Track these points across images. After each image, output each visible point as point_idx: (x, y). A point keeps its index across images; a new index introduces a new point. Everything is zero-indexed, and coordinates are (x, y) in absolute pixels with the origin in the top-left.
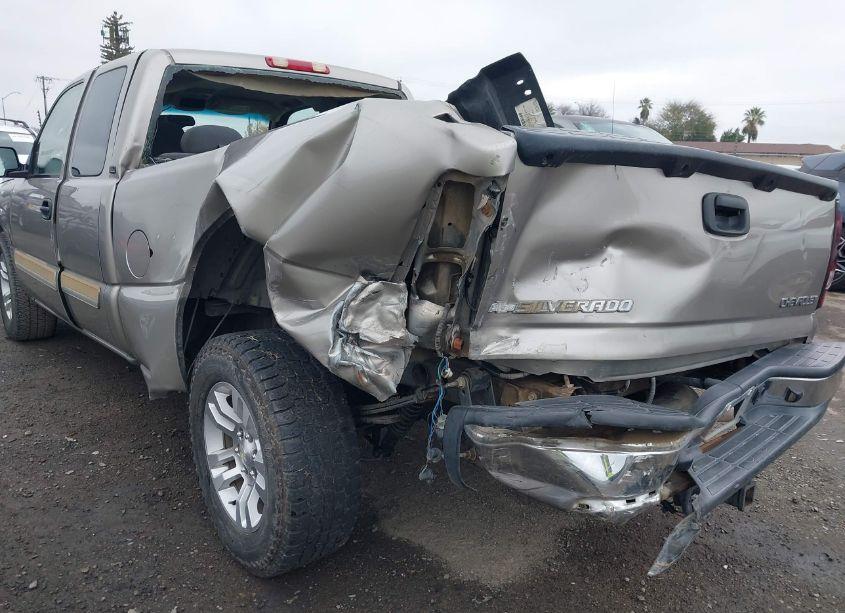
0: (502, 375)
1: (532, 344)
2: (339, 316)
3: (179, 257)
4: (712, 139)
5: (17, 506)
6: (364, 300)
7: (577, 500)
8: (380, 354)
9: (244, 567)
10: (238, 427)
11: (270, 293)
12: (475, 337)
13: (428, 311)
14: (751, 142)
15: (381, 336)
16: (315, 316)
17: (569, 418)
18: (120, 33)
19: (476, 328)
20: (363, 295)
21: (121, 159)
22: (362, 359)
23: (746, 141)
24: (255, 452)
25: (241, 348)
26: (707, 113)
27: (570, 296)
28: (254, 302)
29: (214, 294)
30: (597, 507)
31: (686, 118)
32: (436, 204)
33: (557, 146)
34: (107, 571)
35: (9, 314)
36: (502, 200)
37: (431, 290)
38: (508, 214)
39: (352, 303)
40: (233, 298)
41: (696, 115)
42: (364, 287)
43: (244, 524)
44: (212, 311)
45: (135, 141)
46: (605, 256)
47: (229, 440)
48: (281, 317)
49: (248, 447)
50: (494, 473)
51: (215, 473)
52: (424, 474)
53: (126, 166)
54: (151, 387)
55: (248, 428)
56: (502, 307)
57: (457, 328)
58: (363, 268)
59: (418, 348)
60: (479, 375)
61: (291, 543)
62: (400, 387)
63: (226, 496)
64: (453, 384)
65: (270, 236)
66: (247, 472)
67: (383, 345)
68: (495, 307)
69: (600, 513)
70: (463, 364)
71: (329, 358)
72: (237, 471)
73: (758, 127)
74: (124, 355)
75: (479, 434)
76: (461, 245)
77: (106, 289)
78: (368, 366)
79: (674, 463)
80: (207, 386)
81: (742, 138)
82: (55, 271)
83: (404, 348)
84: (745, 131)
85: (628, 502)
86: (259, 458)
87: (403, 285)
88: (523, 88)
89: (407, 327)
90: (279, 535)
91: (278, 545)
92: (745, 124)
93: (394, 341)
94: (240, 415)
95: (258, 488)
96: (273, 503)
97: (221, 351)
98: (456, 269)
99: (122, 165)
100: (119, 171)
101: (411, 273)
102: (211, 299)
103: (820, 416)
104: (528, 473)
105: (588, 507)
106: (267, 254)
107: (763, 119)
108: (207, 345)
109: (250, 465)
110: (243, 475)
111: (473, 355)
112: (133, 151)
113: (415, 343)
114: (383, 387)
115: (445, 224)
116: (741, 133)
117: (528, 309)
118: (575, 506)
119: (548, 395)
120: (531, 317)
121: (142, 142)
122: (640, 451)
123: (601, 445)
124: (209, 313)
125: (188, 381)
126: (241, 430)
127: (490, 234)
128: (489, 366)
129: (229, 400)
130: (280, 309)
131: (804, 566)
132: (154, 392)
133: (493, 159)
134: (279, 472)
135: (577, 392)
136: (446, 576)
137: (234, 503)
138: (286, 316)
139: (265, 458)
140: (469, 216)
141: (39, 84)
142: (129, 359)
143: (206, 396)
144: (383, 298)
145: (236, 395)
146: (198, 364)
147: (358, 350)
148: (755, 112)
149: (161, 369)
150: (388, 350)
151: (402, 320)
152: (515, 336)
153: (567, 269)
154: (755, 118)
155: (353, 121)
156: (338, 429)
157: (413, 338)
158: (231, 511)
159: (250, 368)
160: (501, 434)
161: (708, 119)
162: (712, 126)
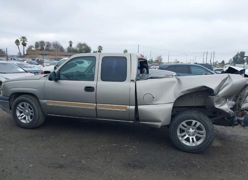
26: (89, 46)
31: (83, 47)
41: (86, 46)
73: (101, 51)
87: (232, 99)
92: (98, 50)
99: (135, 79)
107: (102, 49)
138: (216, 106)
144: (229, 102)
148: (100, 47)
151: (231, 104)
161: (89, 48)
162: (90, 50)
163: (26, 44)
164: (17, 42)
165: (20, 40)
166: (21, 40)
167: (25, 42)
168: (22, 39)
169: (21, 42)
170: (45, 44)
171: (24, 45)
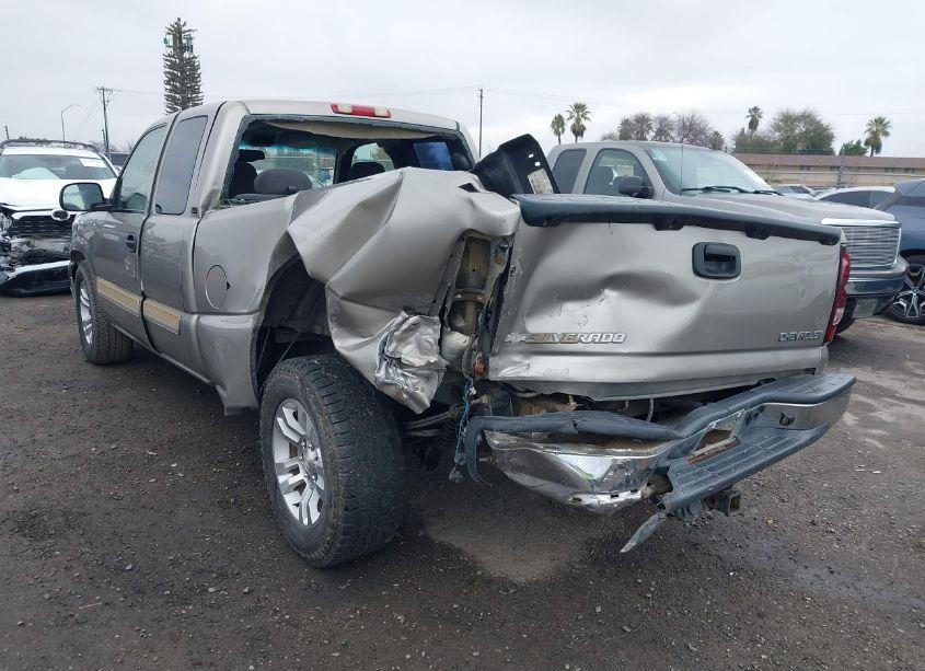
0: (519, 395)
1: (541, 368)
2: (384, 343)
3: (255, 288)
4: (831, 152)
5: (110, 506)
6: (406, 331)
7: (572, 494)
8: (418, 375)
9: (305, 560)
10: (303, 438)
11: (330, 323)
12: (493, 362)
13: (458, 340)
14: (875, 155)
15: (418, 361)
16: (367, 343)
17: (560, 427)
18: (184, 41)
19: (494, 355)
20: (405, 326)
21: (202, 200)
22: (402, 379)
23: (868, 154)
24: (317, 459)
25: (306, 370)
26: (825, 123)
27: (571, 329)
28: (318, 331)
29: (283, 323)
30: (587, 500)
31: (800, 128)
32: (460, 255)
33: (555, 211)
34: (190, 559)
35: (89, 339)
36: (510, 253)
37: (460, 323)
38: (516, 263)
39: (396, 333)
40: (299, 327)
41: (811, 125)
42: (405, 320)
43: (306, 521)
44: (282, 338)
45: (215, 184)
46: (602, 297)
47: (294, 450)
48: (338, 344)
49: (311, 455)
50: (508, 474)
51: (281, 479)
52: (454, 475)
53: (206, 207)
54: (227, 404)
55: (311, 438)
56: (514, 337)
57: (480, 355)
58: (406, 304)
59: (449, 370)
60: (500, 394)
61: (344, 534)
62: (432, 402)
63: (290, 499)
64: (478, 401)
65: (330, 277)
66: (309, 477)
67: (420, 368)
68: (510, 338)
69: (588, 505)
70: (485, 385)
71: (376, 378)
72: (301, 476)
73: (883, 139)
74: (200, 377)
75: (496, 440)
76: (483, 287)
77: (186, 317)
78: (407, 385)
79: (652, 467)
80: (277, 402)
81: (865, 151)
82: (138, 299)
83: (438, 371)
84: (867, 143)
85: (612, 496)
86: (320, 463)
87: (437, 318)
88: (534, 160)
89: (440, 354)
90: (334, 527)
91: (334, 536)
92: (868, 135)
93: (429, 364)
94: (304, 427)
95: (318, 489)
96: (330, 501)
97: (288, 373)
98: (479, 305)
99: (203, 206)
100: (200, 212)
101: (443, 309)
102: (280, 327)
103: (813, 440)
104: (535, 474)
105: (580, 500)
106: (327, 291)
107: (888, 130)
108: (277, 368)
109: (312, 471)
110: (305, 480)
111: (492, 376)
112: (212, 193)
113: (447, 366)
114: (419, 402)
115: (470, 270)
116: (862, 145)
117: (537, 340)
118: (571, 499)
119: (554, 410)
120: (539, 346)
121: (220, 186)
122: (622, 455)
123: (590, 450)
124: (278, 341)
125: (260, 400)
126: (305, 441)
127: (503, 279)
128: (508, 386)
129: (295, 415)
130: (338, 337)
131: (804, 576)
132: (230, 409)
133: (502, 221)
134: (335, 472)
135: (577, 409)
136: (479, 573)
137: (297, 505)
138: (343, 343)
139: (324, 462)
140: (488, 265)
141: (99, 95)
142: (205, 380)
143: (275, 411)
144: (421, 329)
145: (301, 410)
146: (269, 384)
147: (399, 371)
148: (880, 122)
149: (236, 389)
150: (425, 372)
151: (436, 347)
152: (527, 362)
153: (570, 307)
154: (879, 128)
155: (397, 187)
156: (386, 440)
157: (445, 363)
158: (295, 512)
159: (313, 386)
160: (513, 440)
161: (826, 129)
162: (830, 138)
163: (584, 128)
164: (558, 123)
165: (566, 116)
166: (571, 117)
167: (583, 122)
168: (575, 114)
169: (569, 125)
170: (653, 125)
171: (578, 131)
